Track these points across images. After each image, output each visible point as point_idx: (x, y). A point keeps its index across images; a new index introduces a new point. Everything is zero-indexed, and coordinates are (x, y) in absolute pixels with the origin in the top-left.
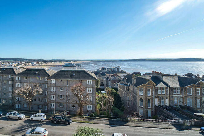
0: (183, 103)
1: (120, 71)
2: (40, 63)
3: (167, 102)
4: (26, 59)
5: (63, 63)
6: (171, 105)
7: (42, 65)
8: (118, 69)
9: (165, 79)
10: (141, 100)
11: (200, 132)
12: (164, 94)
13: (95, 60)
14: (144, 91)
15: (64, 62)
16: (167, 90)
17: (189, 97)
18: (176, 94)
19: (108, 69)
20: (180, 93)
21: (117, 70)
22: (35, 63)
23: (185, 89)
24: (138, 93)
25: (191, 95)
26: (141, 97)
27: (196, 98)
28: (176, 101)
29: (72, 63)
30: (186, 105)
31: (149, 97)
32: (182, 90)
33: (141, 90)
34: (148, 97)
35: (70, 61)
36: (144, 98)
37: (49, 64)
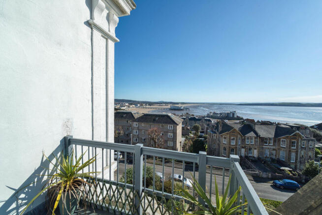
0: (276, 155)
1: (235, 116)
2: (144, 105)
3: (255, 153)
4: (131, 101)
5: (169, 106)
6: (260, 157)
7: (146, 108)
8: (233, 114)
9: (257, 128)
10: (225, 149)
11: (271, 186)
12: (253, 145)
13: (208, 103)
14: (228, 139)
15: (171, 105)
16: (256, 140)
17: (283, 149)
18: (267, 146)
19: (220, 114)
20: (272, 145)
21: (231, 116)
22: (139, 105)
23: (279, 140)
24: (222, 141)
25: (284, 148)
26: (224, 145)
27: (290, 151)
28: (267, 153)
29: (180, 105)
30: (279, 159)
31: (233, 147)
32: (275, 141)
33: (225, 138)
34: (231, 146)
35: (178, 103)
36: (227, 147)
37: (154, 107)
